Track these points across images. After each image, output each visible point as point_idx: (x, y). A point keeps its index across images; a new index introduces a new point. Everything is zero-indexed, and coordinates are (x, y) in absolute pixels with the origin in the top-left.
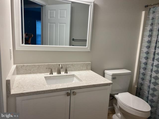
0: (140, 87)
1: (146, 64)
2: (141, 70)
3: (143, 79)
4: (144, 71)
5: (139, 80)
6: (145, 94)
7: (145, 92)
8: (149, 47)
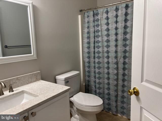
0: (88, 84)
1: (89, 62)
2: (86, 69)
3: (89, 76)
4: (89, 69)
5: (86, 78)
6: (93, 89)
7: (92, 87)
8: (89, 48)
